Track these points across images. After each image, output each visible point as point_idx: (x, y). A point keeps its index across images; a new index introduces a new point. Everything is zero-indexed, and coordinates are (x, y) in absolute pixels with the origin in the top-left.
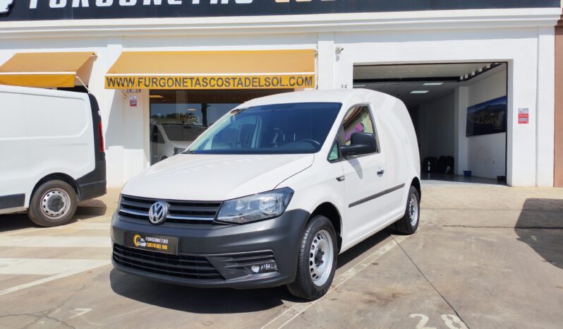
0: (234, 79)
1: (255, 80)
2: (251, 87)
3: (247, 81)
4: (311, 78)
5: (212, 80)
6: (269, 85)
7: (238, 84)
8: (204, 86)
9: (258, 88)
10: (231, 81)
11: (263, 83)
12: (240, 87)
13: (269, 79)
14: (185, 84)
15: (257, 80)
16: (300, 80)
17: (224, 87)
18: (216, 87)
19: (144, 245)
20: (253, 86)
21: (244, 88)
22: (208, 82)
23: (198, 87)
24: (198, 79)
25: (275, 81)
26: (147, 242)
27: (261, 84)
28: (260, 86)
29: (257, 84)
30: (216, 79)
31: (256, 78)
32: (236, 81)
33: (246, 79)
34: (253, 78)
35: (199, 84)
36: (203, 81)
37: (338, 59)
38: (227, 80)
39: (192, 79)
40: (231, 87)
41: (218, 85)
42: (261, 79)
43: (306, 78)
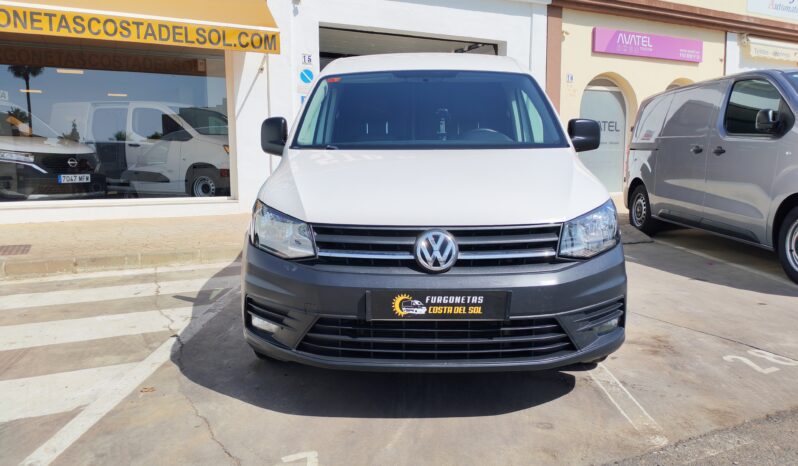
0: (138, 24)
1: (177, 31)
2: (170, 42)
3: (164, 30)
4: (273, 36)
5: (94, 23)
6: (204, 42)
7: (147, 34)
8: (77, 32)
9: (184, 44)
10: (133, 28)
11: (193, 36)
12: (150, 40)
13: (204, 31)
14: (36, 24)
15: (183, 31)
16: (256, 38)
17: (118, 38)
18: (103, 37)
19: (422, 311)
20: (175, 40)
21: (158, 42)
22: (86, 24)
23: (64, 33)
24: (63, 17)
25: (214, 37)
26: (428, 305)
27: (189, 39)
28: (187, 42)
29: (182, 38)
30: (102, 22)
31: (181, 28)
32: (143, 29)
33: (160, 26)
34: (174, 27)
35: (67, 26)
36: (76, 23)
37: (296, 12)
38: (125, 25)
39: (51, 15)
40: (133, 39)
41: (107, 33)
42: (189, 30)
43: (267, 37)
